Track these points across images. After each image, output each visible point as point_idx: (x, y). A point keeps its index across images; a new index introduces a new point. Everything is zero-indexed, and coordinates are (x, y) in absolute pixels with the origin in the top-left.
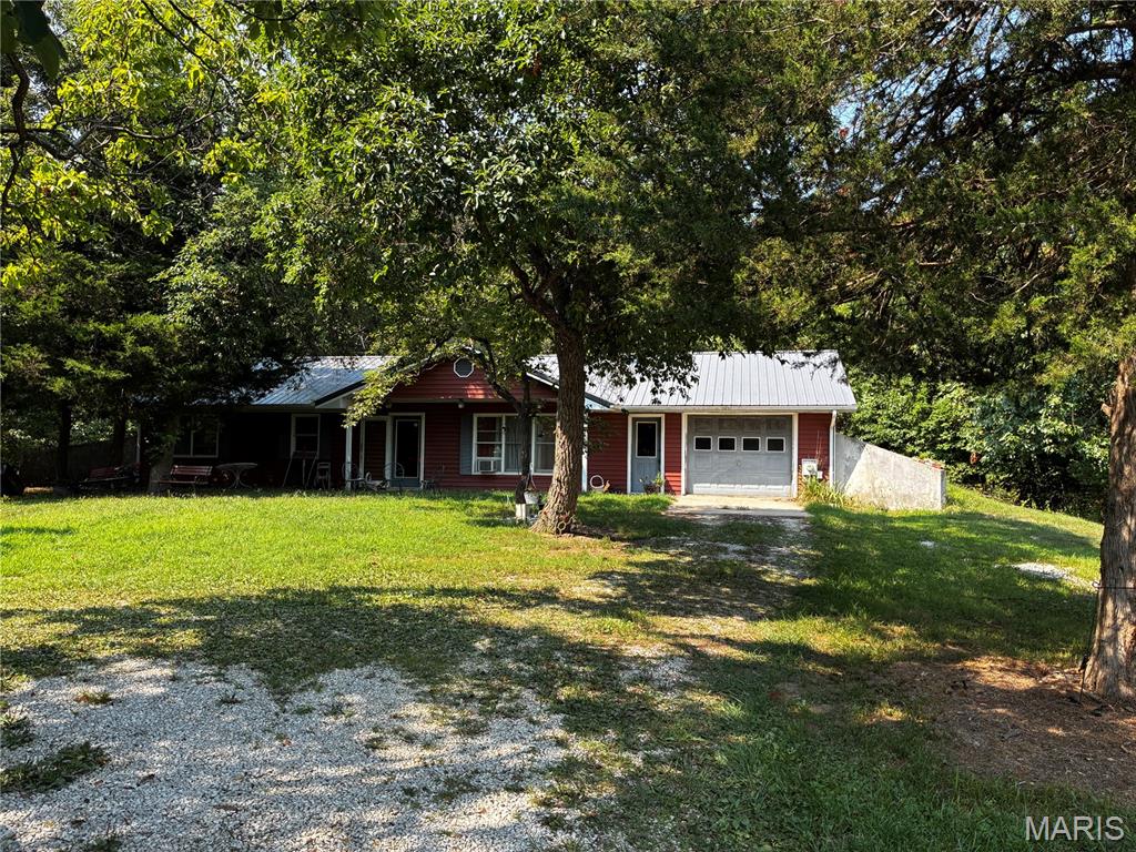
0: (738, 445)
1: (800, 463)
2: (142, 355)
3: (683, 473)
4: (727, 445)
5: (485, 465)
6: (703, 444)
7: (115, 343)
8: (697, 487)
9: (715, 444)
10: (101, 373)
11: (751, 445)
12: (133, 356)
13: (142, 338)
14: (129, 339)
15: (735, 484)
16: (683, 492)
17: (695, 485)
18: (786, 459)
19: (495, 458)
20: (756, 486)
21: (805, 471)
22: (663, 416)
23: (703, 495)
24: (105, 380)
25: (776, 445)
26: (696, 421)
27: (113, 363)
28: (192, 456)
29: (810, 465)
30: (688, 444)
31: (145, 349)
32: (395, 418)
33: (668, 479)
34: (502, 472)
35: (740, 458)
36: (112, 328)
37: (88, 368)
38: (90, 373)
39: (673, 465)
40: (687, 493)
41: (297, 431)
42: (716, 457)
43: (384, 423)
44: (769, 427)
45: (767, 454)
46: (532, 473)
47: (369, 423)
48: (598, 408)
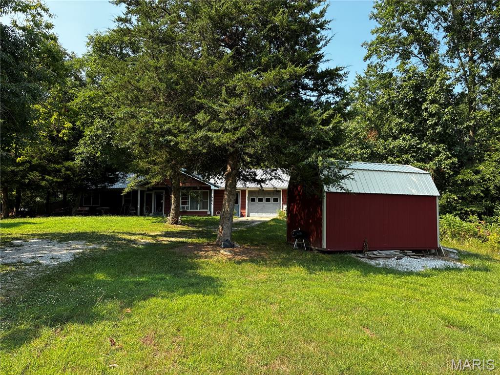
1: (282, 205)
2: (68, 174)
3: (246, 210)
4: (260, 200)
5: (183, 208)
6: (253, 200)
7: (59, 171)
8: (251, 214)
9: (257, 200)
10: (55, 179)
11: (268, 200)
12: (65, 174)
13: (67, 169)
14: (63, 170)
15: (263, 213)
16: (246, 216)
18: (279, 205)
19: (187, 206)
20: (270, 214)
21: (284, 209)
22: (240, 191)
23: (253, 217)
24: (57, 182)
25: (276, 200)
26: (252, 192)
27: (60, 177)
29: (285, 207)
30: (249, 200)
31: (68, 172)
32: (155, 192)
33: (242, 212)
34: (189, 210)
35: (264, 204)
36: (59, 166)
37: (51, 178)
38: (52, 180)
39: (243, 207)
40: (248, 216)
42: (257, 204)
43: (152, 194)
44: (274, 194)
45: (272, 203)
46: (199, 210)
47: (147, 194)
48: (216, 188)
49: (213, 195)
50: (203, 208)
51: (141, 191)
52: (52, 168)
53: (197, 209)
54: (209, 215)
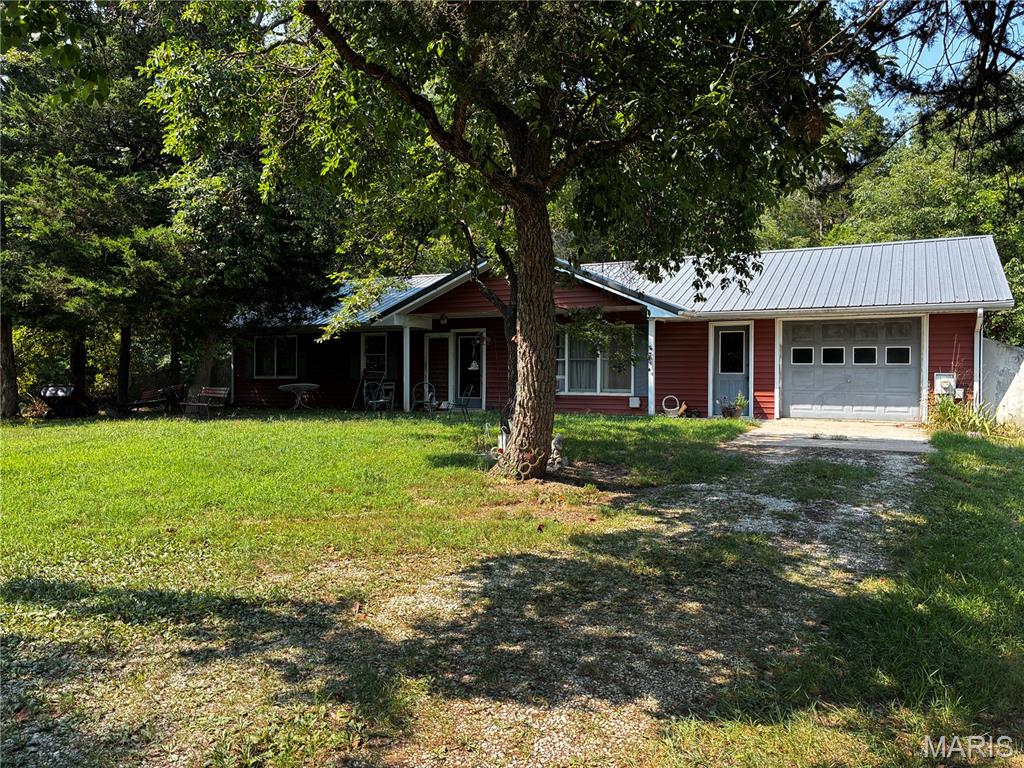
0: (849, 356)
1: (931, 380)
2: (149, 269)
3: (777, 392)
4: (833, 356)
6: (803, 356)
8: (794, 409)
9: (818, 356)
10: (105, 290)
11: (865, 356)
12: (139, 271)
13: (143, 252)
14: (128, 254)
15: (844, 405)
16: (777, 415)
17: (792, 407)
18: (913, 374)
19: (558, 377)
20: (872, 408)
21: (938, 389)
22: (751, 324)
23: (802, 418)
25: (898, 356)
26: (795, 328)
27: (125, 281)
28: (275, 377)
29: (945, 381)
30: (784, 356)
31: (148, 264)
32: (458, 335)
33: (758, 399)
34: (566, 393)
35: (849, 372)
36: (118, 242)
37: (94, 286)
38: (96, 291)
39: (765, 383)
40: (782, 416)
41: (367, 351)
42: (819, 372)
43: (446, 340)
44: (889, 332)
45: (887, 367)
46: (598, 393)
47: (432, 341)
48: (667, 315)
49: (652, 339)
50: (613, 385)
51: (413, 332)
52: (96, 249)
53: (592, 386)
54: (634, 409)
